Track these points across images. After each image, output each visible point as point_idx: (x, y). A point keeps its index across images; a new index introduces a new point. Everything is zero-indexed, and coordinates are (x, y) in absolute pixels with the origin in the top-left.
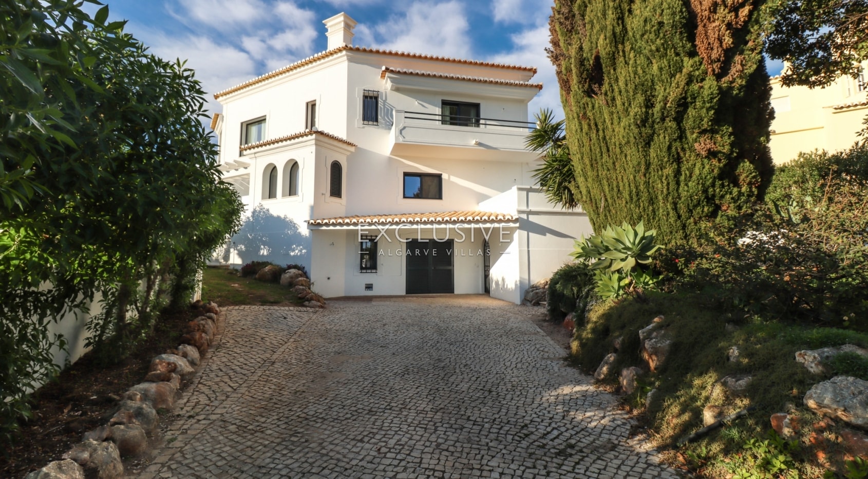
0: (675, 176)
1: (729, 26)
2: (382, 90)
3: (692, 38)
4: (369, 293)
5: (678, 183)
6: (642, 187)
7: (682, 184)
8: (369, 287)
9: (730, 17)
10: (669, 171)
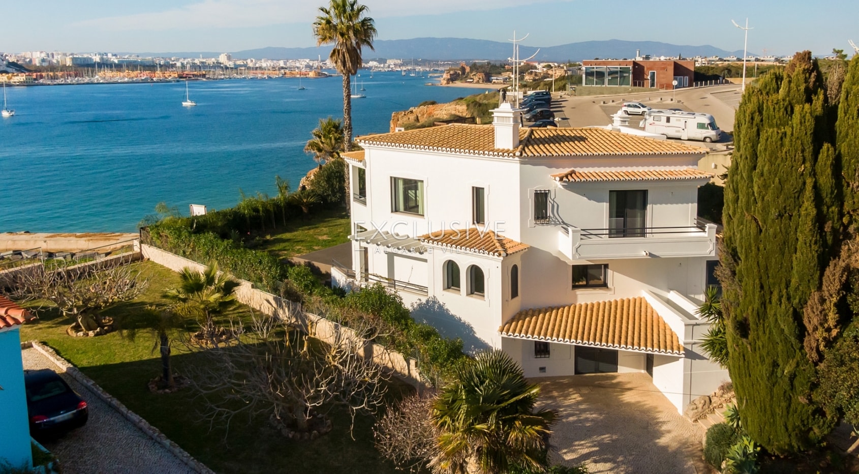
0: (787, 408)
1: (825, 339)
2: (552, 189)
3: (802, 341)
4: (543, 375)
5: (788, 413)
6: (768, 407)
7: (790, 414)
8: (542, 369)
9: (825, 334)
10: (784, 404)
